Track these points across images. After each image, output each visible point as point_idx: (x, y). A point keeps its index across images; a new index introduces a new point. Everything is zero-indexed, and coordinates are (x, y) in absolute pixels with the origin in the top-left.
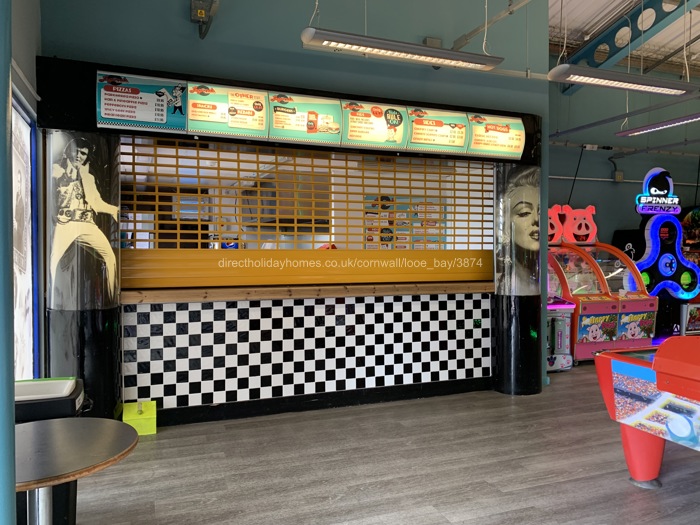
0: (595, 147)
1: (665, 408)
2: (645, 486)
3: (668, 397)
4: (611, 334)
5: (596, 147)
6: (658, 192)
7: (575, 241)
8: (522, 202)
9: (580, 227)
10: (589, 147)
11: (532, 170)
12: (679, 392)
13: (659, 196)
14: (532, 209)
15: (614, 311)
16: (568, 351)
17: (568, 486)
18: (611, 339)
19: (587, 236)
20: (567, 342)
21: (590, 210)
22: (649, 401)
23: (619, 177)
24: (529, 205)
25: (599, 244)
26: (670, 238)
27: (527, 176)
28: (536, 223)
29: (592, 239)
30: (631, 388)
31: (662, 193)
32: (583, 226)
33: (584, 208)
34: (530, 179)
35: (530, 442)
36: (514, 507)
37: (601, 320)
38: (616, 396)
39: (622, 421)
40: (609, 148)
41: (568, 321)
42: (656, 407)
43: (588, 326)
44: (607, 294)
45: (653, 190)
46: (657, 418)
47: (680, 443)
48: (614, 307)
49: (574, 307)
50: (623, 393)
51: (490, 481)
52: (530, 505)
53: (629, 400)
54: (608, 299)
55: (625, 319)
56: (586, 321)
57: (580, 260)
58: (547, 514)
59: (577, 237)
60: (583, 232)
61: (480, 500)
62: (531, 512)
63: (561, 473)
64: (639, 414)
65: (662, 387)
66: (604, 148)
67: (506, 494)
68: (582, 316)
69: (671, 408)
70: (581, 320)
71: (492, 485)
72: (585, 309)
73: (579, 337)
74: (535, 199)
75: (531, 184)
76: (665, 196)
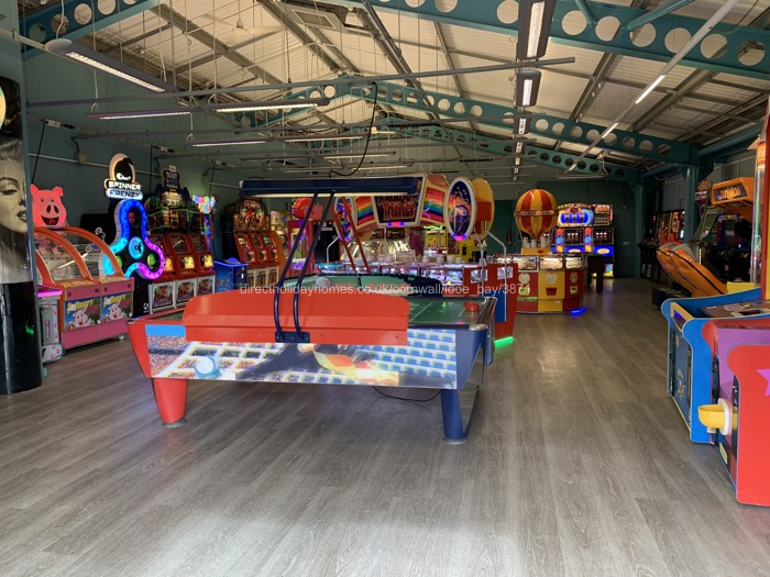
0: (58, 125)
1: (193, 354)
2: (175, 426)
3: (196, 345)
4: (95, 317)
5: (59, 123)
6: (123, 178)
7: (45, 225)
8: (4, 178)
9: (49, 209)
10: (51, 123)
11: (14, 142)
12: (203, 339)
13: (125, 182)
14: (17, 186)
15: (97, 295)
16: (57, 340)
17: (117, 446)
18: (96, 323)
19: (57, 219)
20: (56, 330)
21: (57, 193)
22: (180, 352)
23: (83, 159)
24: (15, 182)
25: (69, 227)
26: (136, 223)
27: (8, 149)
28: (22, 203)
29: (62, 223)
30: (164, 346)
31: (126, 179)
32: (52, 209)
33: (51, 189)
34: (13, 153)
35: (59, 426)
36: (79, 476)
37: (85, 305)
38: (150, 356)
39: (157, 376)
40: (71, 127)
41: (55, 308)
42: (186, 356)
43: (74, 312)
44: (88, 278)
45: (119, 175)
46: (188, 364)
47: (206, 378)
48: (97, 291)
49: (60, 293)
50: (157, 352)
51: (40, 467)
52: (93, 469)
53: (163, 356)
54: (90, 283)
55: (107, 301)
56: (72, 307)
57: (52, 245)
58: (112, 469)
59: (46, 220)
60: (52, 215)
61: (41, 483)
62: (96, 474)
63: (104, 439)
64: (171, 366)
65: (190, 338)
66: (66, 126)
67: (64, 470)
68: (67, 303)
69: (198, 353)
70: (67, 307)
71: (43, 469)
72: (69, 294)
73: (65, 325)
74: (20, 176)
75: (15, 158)
76: (130, 182)
